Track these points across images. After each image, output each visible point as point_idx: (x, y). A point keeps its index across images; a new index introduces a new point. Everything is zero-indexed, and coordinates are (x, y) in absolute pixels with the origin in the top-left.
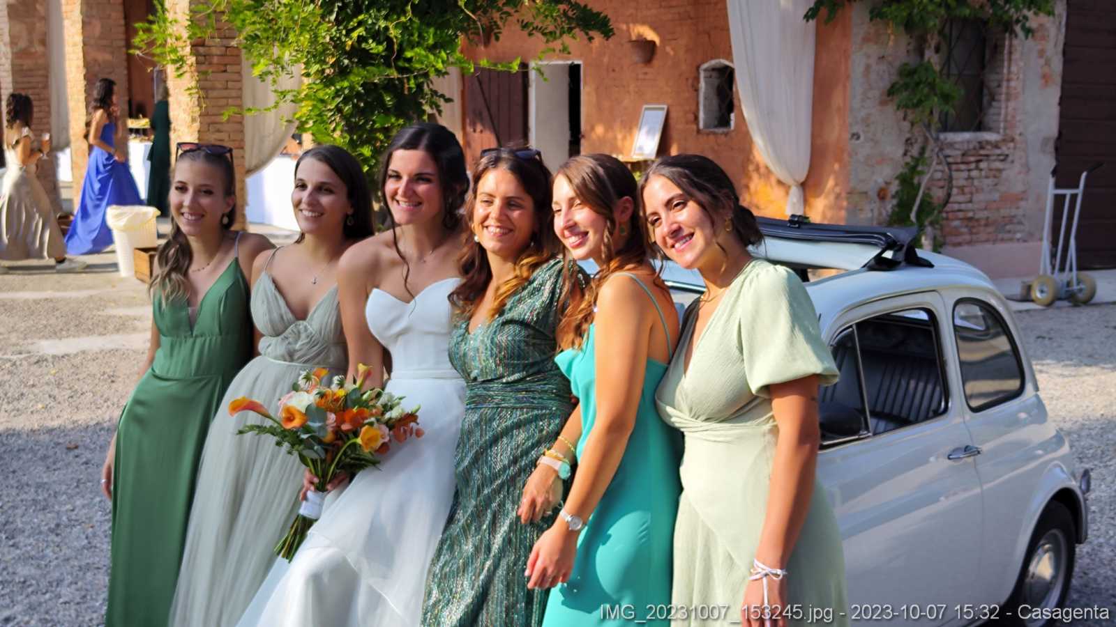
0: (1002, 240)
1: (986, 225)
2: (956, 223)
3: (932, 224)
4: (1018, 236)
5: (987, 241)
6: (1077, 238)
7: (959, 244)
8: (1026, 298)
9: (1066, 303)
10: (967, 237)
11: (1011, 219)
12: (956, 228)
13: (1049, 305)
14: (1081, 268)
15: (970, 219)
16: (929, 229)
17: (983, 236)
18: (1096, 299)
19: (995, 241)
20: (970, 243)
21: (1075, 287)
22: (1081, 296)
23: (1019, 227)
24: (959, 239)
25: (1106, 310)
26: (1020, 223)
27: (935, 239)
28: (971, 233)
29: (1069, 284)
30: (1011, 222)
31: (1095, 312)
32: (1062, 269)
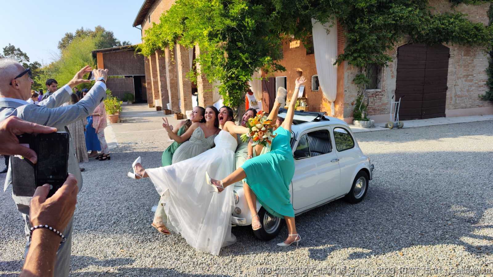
0: (382, 114)
1: (378, 110)
2: (370, 110)
3: (364, 110)
4: (386, 113)
5: (378, 114)
6: (399, 113)
7: (371, 115)
8: (387, 127)
9: (396, 128)
10: (374, 113)
11: (384, 109)
12: (371, 111)
13: (392, 128)
14: (400, 120)
15: (374, 109)
16: (363, 112)
17: (377, 113)
18: (403, 127)
19: (380, 114)
20: (374, 114)
21: (398, 124)
22: (400, 126)
23: (386, 111)
24: (371, 114)
25: (406, 129)
26: (387, 110)
27: (365, 113)
28: (374, 112)
29: (397, 123)
30: (384, 110)
31: (403, 130)
32: (395, 120)
